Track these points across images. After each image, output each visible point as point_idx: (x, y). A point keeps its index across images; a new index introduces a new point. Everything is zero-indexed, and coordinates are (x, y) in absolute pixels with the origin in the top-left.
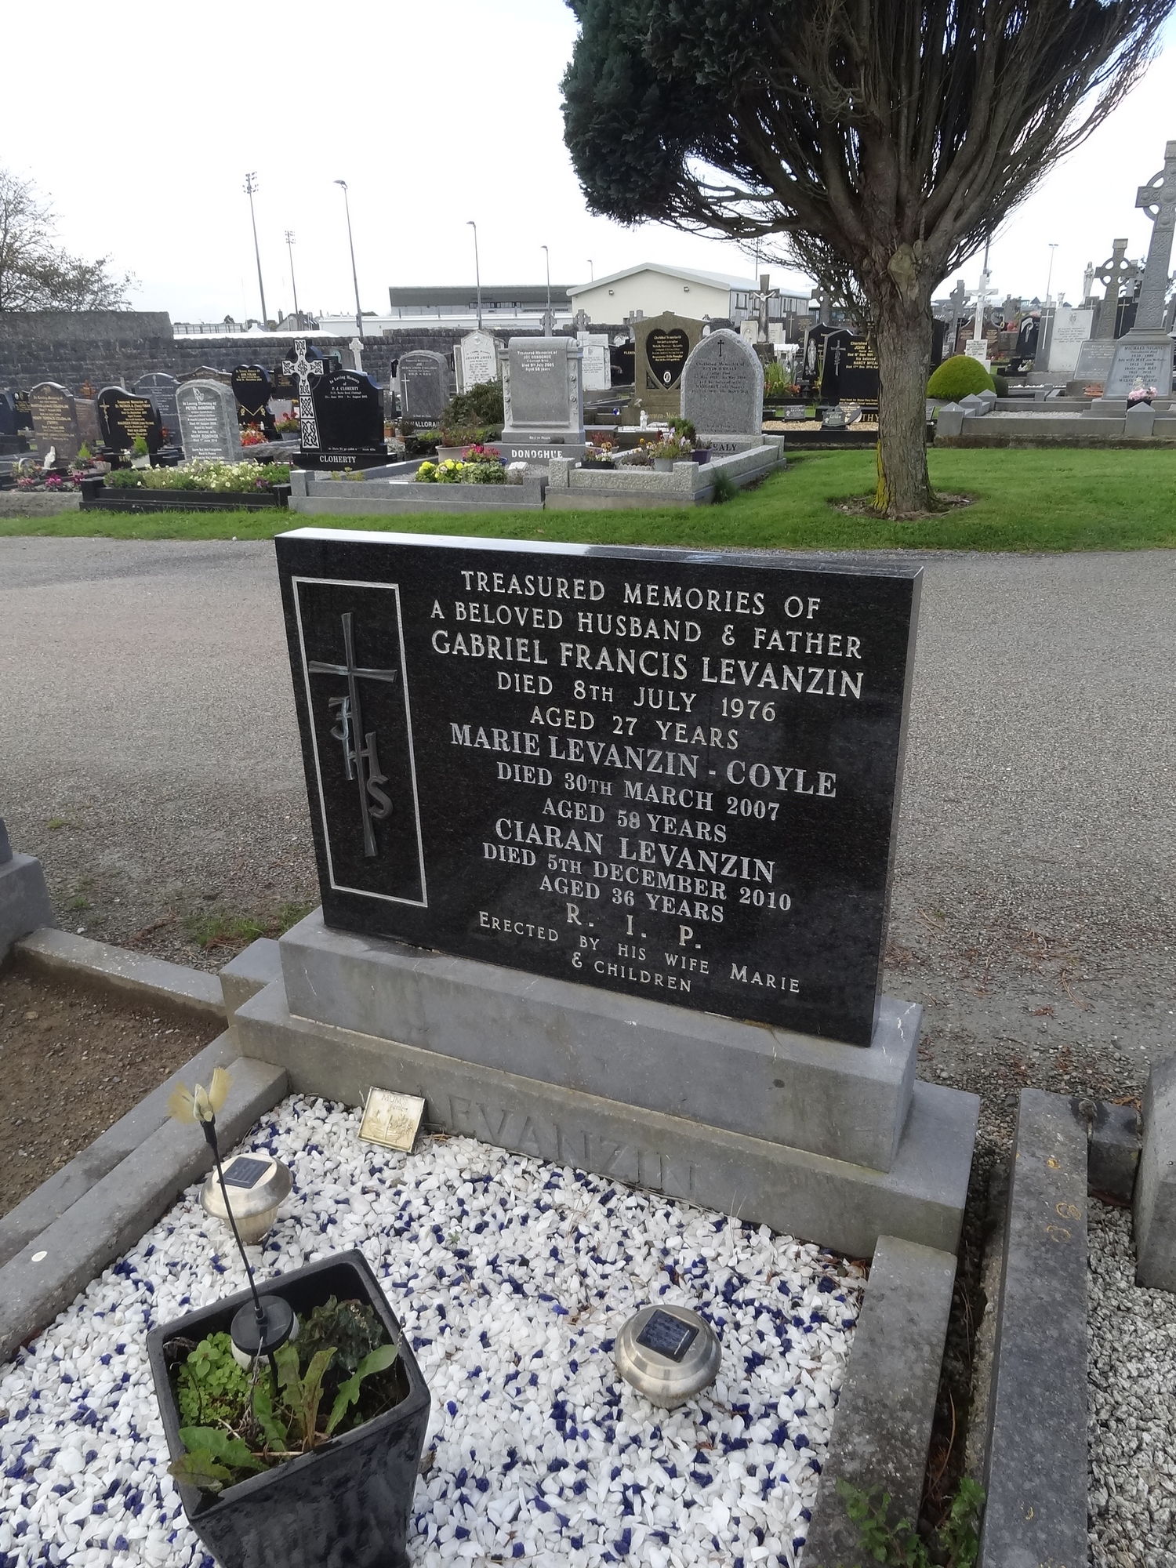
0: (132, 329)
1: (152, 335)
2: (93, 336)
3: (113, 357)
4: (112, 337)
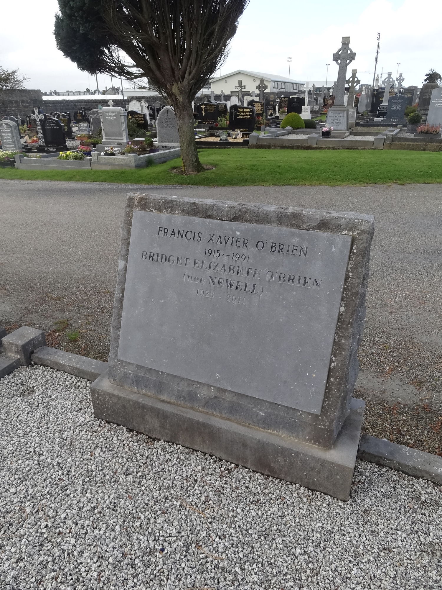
0: (26, 96)
1: (34, 98)
2: (11, 99)
3: (18, 106)
4: (18, 99)
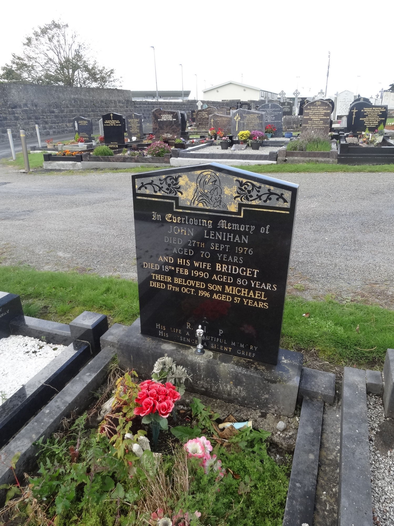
0: (121, 96)
2: (110, 98)
3: (116, 107)
4: (116, 99)
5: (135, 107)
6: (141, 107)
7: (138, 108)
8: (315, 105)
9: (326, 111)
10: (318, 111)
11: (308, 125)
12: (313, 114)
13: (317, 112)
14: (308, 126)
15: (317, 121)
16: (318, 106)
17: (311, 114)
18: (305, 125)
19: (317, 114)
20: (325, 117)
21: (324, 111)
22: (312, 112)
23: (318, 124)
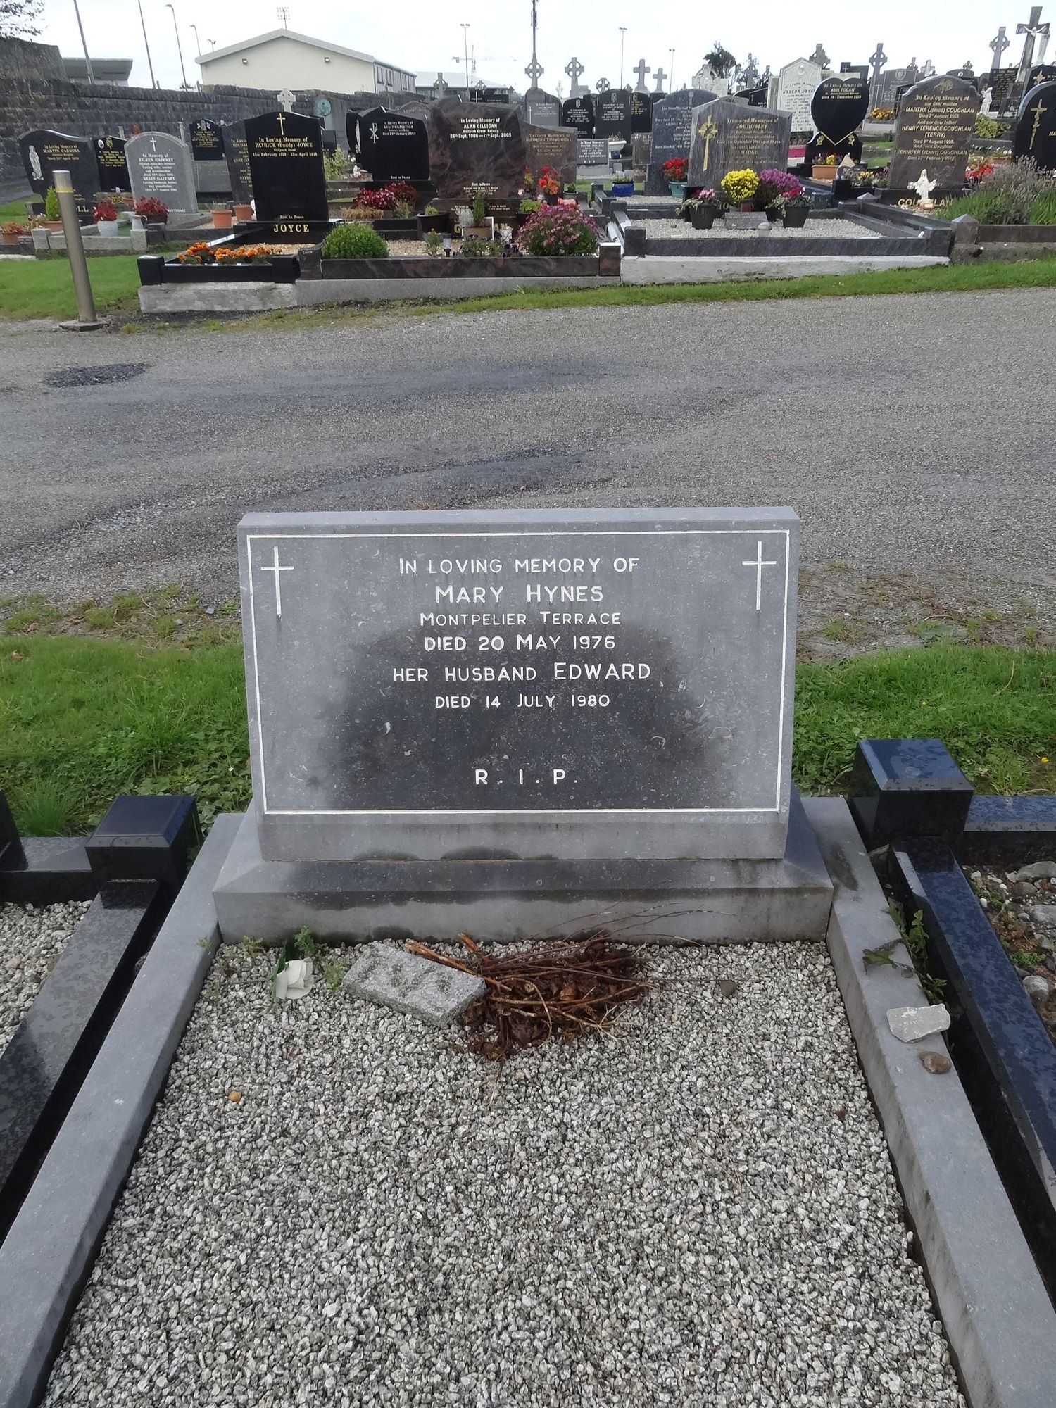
0: (36, 66)
4: (23, 74)
5: (82, 106)
6: (95, 105)
7: (88, 107)
8: (937, 93)
9: (964, 110)
10: (941, 110)
11: (911, 152)
12: (929, 119)
13: (938, 114)
14: (913, 155)
15: (938, 139)
16: (945, 93)
17: (922, 119)
18: (905, 152)
19: (939, 120)
20: (961, 129)
21: (959, 110)
22: (925, 113)
23: (940, 150)
